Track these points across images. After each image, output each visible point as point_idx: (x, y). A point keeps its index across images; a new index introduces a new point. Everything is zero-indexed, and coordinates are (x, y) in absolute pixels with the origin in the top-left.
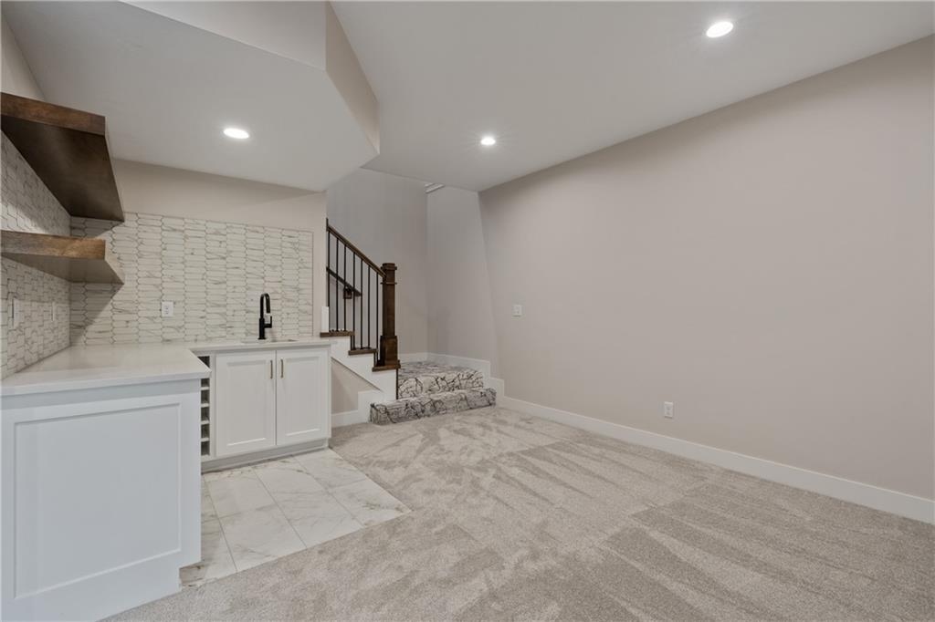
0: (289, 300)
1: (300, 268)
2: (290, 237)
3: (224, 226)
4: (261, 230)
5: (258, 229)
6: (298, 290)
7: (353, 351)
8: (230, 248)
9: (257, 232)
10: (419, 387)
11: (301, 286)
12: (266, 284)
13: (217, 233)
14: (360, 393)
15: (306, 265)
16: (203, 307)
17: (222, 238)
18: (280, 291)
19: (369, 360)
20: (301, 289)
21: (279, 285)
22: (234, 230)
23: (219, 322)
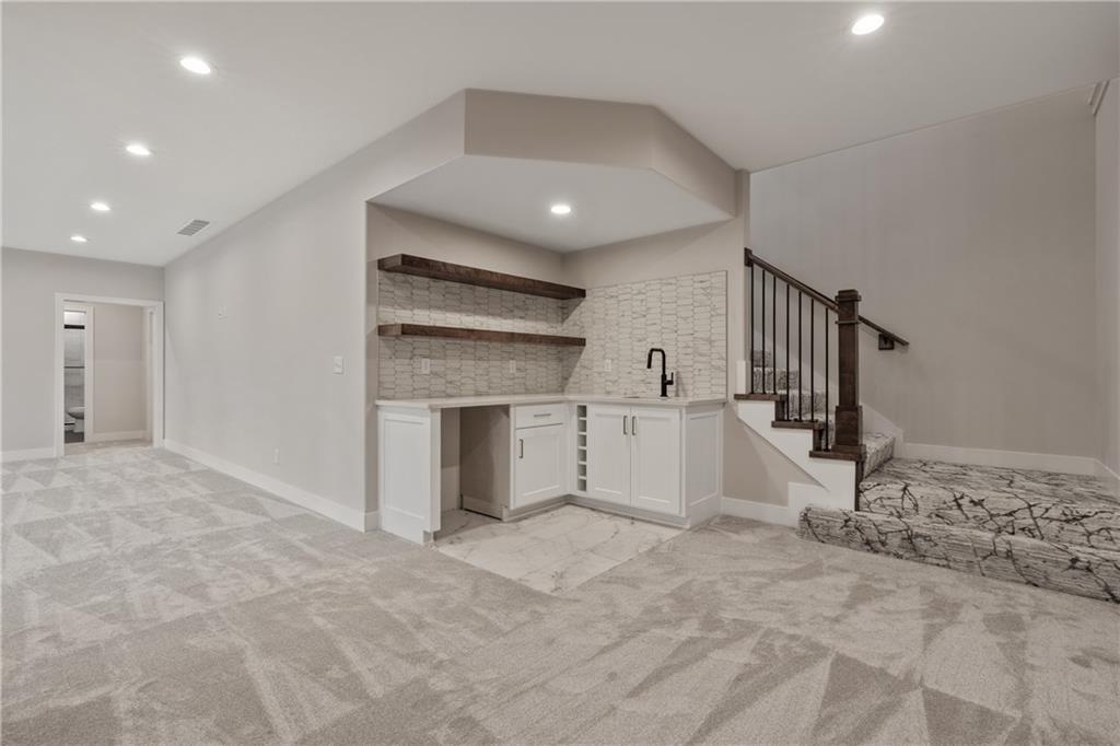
0: (701, 355)
1: (712, 316)
2: (702, 282)
3: (643, 285)
4: (673, 281)
5: (670, 281)
6: (710, 342)
7: (781, 420)
8: (649, 305)
9: (671, 284)
10: (908, 504)
11: (713, 338)
12: (679, 338)
13: (640, 293)
14: (790, 484)
15: (719, 311)
16: (630, 363)
17: (643, 297)
18: (691, 344)
19: (805, 439)
20: (714, 341)
21: (691, 338)
22: (652, 287)
23: (640, 378)
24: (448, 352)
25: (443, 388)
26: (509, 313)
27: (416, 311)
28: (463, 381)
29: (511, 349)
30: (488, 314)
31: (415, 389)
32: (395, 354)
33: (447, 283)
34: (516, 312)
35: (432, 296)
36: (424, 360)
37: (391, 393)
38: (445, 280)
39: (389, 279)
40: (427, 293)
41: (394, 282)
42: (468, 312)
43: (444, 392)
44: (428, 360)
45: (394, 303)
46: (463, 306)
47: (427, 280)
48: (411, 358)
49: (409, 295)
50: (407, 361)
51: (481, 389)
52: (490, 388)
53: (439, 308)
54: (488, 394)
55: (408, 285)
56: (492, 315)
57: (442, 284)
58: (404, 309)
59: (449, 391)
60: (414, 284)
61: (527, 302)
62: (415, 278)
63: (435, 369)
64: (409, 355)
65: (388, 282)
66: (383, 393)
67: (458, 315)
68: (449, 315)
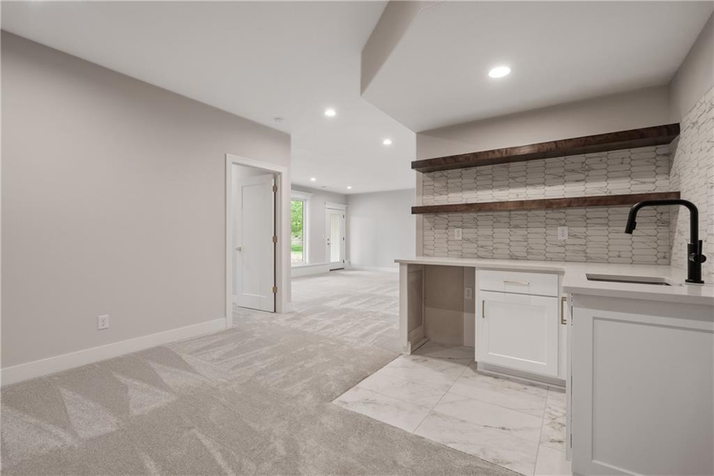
24: (479, 223)
25: (476, 251)
26: (561, 179)
27: (450, 195)
28: (495, 246)
29: (562, 215)
30: (526, 185)
31: (449, 251)
32: (434, 227)
33: (478, 168)
34: (569, 176)
35: (464, 181)
36: (456, 230)
37: (432, 252)
38: (476, 166)
39: (431, 177)
40: (460, 180)
41: (434, 178)
42: (500, 187)
43: (476, 254)
44: (461, 229)
45: (434, 192)
46: (494, 183)
47: (460, 170)
48: (447, 229)
49: (445, 184)
50: (444, 231)
51: (517, 254)
52: (528, 253)
53: (471, 189)
54: (525, 259)
55: (444, 178)
56: (531, 185)
57: (474, 170)
58: (441, 195)
59: (479, 254)
60: (449, 176)
61: (588, 161)
62: (449, 171)
63: (466, 236)
64: (445, 226)
65: (429, 179)
66: (426, 252)
67: (490, 192)
68: (479, 193)
